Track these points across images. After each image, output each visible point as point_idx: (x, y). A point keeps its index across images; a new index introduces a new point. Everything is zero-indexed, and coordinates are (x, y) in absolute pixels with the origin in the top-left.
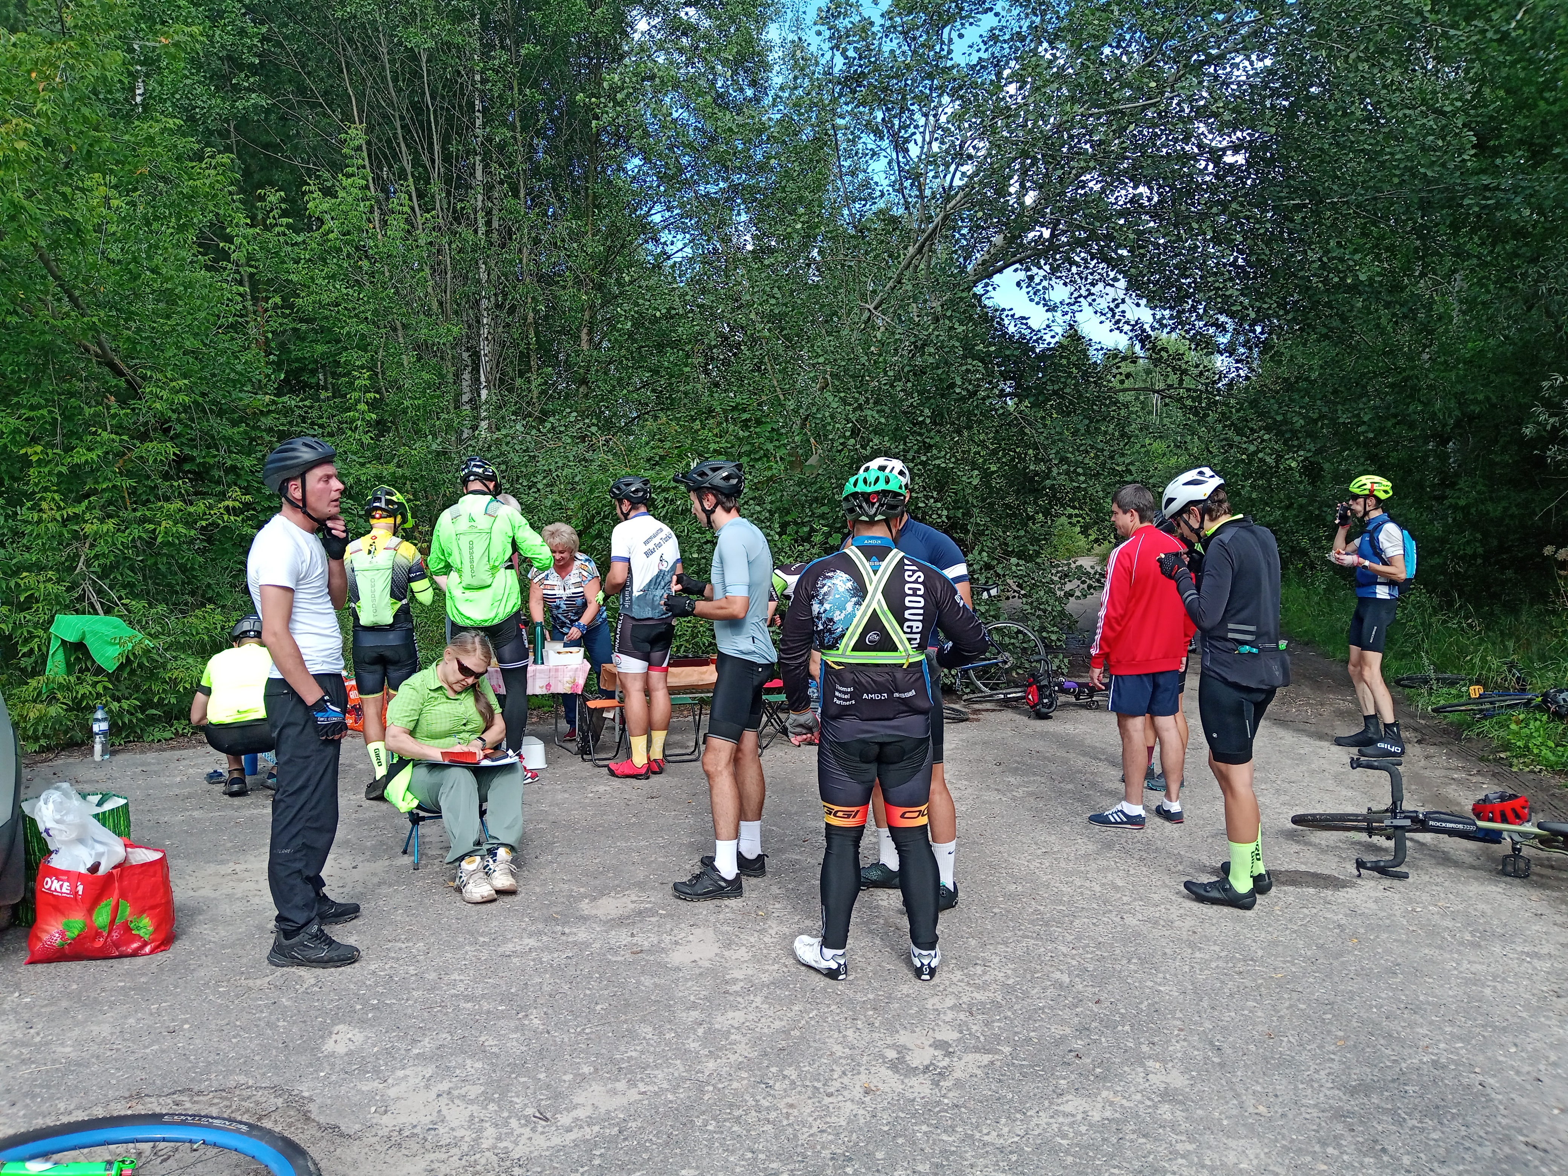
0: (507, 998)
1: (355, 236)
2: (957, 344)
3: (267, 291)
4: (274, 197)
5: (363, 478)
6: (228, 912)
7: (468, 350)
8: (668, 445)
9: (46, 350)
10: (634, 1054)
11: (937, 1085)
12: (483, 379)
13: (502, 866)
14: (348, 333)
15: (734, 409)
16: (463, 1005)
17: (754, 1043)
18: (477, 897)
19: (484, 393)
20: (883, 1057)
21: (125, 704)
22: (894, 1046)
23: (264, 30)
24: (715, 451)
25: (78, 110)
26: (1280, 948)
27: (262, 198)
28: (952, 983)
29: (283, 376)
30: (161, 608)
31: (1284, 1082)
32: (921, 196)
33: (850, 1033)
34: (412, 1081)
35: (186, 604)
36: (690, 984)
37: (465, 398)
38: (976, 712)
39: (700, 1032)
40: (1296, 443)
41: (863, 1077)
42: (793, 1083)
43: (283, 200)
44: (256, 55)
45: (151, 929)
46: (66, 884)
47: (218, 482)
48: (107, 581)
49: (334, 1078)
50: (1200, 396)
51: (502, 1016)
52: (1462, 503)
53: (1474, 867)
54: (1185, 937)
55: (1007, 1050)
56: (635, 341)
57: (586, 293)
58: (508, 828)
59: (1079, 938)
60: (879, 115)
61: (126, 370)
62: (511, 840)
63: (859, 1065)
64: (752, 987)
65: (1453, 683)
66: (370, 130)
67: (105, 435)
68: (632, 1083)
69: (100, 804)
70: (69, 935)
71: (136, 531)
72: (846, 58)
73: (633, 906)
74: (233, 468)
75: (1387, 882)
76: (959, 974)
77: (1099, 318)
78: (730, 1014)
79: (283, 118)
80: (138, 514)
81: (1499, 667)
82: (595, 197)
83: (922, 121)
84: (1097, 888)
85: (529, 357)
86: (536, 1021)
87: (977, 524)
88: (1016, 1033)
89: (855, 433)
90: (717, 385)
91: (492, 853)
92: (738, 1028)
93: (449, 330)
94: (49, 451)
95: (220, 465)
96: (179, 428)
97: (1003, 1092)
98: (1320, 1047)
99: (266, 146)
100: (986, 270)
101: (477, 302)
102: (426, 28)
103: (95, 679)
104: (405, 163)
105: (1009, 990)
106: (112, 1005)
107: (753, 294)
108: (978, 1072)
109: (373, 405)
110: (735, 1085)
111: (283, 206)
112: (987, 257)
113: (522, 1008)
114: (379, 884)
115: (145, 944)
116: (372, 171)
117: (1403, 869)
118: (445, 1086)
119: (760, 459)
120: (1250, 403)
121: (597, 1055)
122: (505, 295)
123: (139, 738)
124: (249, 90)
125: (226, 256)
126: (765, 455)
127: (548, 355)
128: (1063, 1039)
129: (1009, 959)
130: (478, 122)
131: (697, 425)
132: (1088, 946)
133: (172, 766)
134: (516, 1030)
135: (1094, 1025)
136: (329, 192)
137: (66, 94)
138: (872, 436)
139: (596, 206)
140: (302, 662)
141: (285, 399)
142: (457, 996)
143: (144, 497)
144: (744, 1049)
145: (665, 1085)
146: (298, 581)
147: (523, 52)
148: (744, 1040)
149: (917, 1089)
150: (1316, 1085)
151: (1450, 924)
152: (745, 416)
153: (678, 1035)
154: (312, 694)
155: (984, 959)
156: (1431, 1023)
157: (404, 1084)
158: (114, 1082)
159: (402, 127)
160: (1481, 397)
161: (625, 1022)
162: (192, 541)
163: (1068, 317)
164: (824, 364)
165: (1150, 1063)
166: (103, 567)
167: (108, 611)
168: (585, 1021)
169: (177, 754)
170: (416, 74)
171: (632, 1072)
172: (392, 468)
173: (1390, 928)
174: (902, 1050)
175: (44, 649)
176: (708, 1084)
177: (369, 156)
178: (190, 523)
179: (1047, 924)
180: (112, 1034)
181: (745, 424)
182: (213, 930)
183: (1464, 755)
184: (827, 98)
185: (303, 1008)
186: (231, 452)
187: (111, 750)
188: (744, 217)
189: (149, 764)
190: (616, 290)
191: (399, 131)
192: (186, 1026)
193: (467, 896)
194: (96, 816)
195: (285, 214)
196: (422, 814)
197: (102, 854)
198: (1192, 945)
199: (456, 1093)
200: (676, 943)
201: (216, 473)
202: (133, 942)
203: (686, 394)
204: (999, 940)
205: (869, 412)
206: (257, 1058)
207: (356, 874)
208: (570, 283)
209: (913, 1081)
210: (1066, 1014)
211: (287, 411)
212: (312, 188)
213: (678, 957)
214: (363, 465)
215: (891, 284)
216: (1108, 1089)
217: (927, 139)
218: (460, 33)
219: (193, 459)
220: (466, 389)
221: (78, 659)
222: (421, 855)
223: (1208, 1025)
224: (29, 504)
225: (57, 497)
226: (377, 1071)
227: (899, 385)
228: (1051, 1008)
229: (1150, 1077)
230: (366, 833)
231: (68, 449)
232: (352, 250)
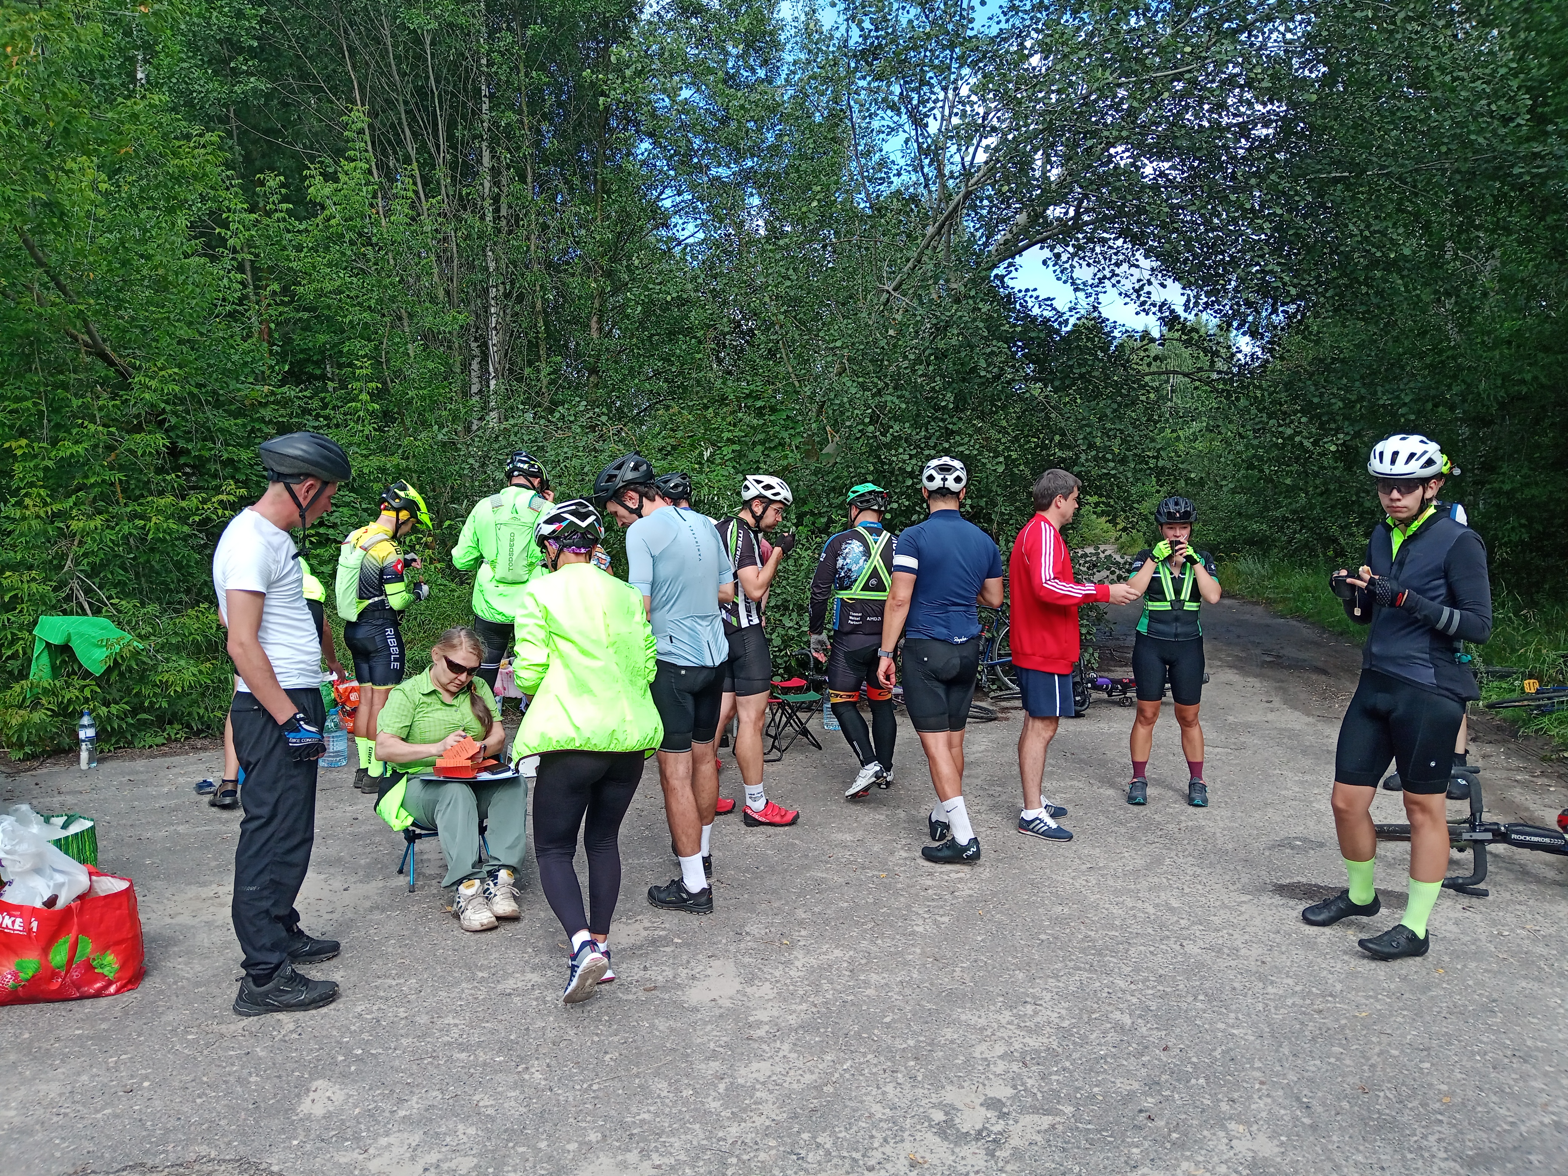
0: (505, 1047)
1: (358, 223)
2: (981, 325)
3: (267, 279)
4: (273, 181)
5: (366, 471)
6: (206, 943)
7: (476, 340)
8: (680, 434)
9: (34, 341)
10: (646, 1116)
11: (993, 1156)
12: (491, 369)
13: (503, 890)
14: (351, 322)
15: (748, 396)
16: (457, 1055)
17: (783, 1101)
18: (476, 925)
19: (493, 383)
20: (930, 1120)
21: (114, 709)
22: (940, 1106)
23: (262, 11)
24: (728, 439)
25: (54, 84)
26: (1360, 981)
27: (262, 183)
28: (1001, 1026)
29: (287, 368)
30: (152, 608)
31: (1389, 1150)
32: (940, 174)
33: (889, 1088)
34: (395, 1150)
35: (180, 603)
36: (709, 1028)
37: (475, 389)
38: (1005, 710)
39: (722, 1087)
40: (1333, 426)
41: (907, 1145)
42: (828, 1153)
43: (283, 185)
44: (254, 38)
45: (116, 967)
46: (19, 920)
47: (215, 476)
48: (97, 580)
49: (308, 1147)
50: (1231, 379)
51: (500, 1069)
52: (1507, 487)
53: (1556, 883)
54: (1254, 969)
55: (1069, 1110)
56: (645, 329)
57: (596, 281)
58: (509, 848)
59: (1137, 970)
60: (896, 89)
61: (117, 360)
62: (513, 861)
63: (902, 1130)
64: (778, 1032)
65: (1503, 677)
66: (373, 114)
67: (92, 427)
68: (645, 1154)
69: (65, 826)
70: (22, 976)
71: (126, 528)
72: (862, 29)
73: (645, 933)
74: (230, 462)
75: (1465, 900)
76: (1007, 1016)
77: (1123, 300)
78: (755, 1066)
79: (285, 104)
80: (129, 509)
81: (1554, 661)
82: (604, 182)
83: (941, 96)
84: (1151, 910)
85: (537, 346)
86: (538, 1076)
87: (1002, 514)
88: (1078, 1089)
89: (874, 419)
90: (730, 373)
91: (492, 874)
92: (763, 1083)
93: (454, 318)
94: (35, 445)
95: (217, 459)
96: (173, 420)
97: (1069, 1164)
98: (1424, 1105)
99: (267, 132)
100: (1007, 250)
101: (486, 291)
102: (429, 8)
103: (83, 683)
104: (410, 149)
105: (1064, 1034)
106: (64, 1059)
107: (768, 275)
108: (1038, 1138)
109: (375, 396)
110: (762, 1156)
111: (283, 191)
112: (1009, 236)
113: (522, 1059)
114: (371, 909)
115: (110, 983)
116: (376, 157)
117: (1482, 886)
118: (433, 1157)
119: (775, 448)
120: (1285, 385)
121: (606, 1118)
122: (513, 283)
123: (130, 744)
124: (249, 74)
125: (223, 241)
126: (780, 444)
127: (557, 345)
128: (1131, 1095)
129: (1061, 995)
130: (485, 107)
131: (710, 413)
132: (1147, 979)
133: (162, 774)
134: (515, 1086)
135: (1164, 1077)
136: (330, 177)
137: (41, 68)
138: (891, 423)
139: (605, 192)
140: (273, 676)
141: (285, 389)
142: (450, 1044)
143: (138, 492)
144: (770, 1110)
145: (683, 1157)
146: (270, 585)
147: (529, 33)
148: (771, 1098)
149: (970, 1161)
150: (1426, 1155)
151: (1545, 951)
152: (759, 404)
153: (696, 1093)
154: (284, 711)
155: (1034, 996)
156: (1546, 1074)
157: (387, 1154)
158: (58, 1154)
159: (406, 112)
160: (1528, 377)
161: (637, 1076)
162: (185, 538)
163: (1092, 299)
164: (842, 348)
165: (1232, 1125)
166: (92, 565)
167: (97, 612)
168: (592, 1075)
169: (168, 761)
170: (420, 57)
171: (645, 1140)
172: (396, 459)
173: (1478, 955)
174: (950, 1110)
175: (29, 651)
176: (731, 1154)
177: (373, 143)
178: (182, 517)
179: (1100, 953)
180: (61, 1095)
181: (760, 412)
182: (187, 964)
183: (1523, 754)
184: (842, 72)
185: (279, 1059)
186: (228, 445)
187: (99, 757)
188: (756, 201)
189: (137, 773)
190: (625, 277)
191: (403, 116)
192: (146, 1084)
193: (466, 923)
194: (58, 843)
195: (285, 199)
196: (418, 831)
197: (63, 884)
198: (1262, 978)
199: (445, 1166)
200: (693, 978)
201: (213, 467)
202: (95, 982)
203: (698, 382)
204: (1049, 972)
205: (889, 398)
206: (223, 1123)
207: (347, 898)
208: (579, 271)
209: (965, 1151)
210: (1131, 1064)
211: (285, 403)
212: (313, 172)
213: (695, 995)
214: (366, 457)
215: (910, 264)
216: (1187, 1159)
217: (947, 112)
218: (464, 13)
219: (187, 452)
220: (475, 380)
221: (63, 661)
222: (418, 874)
223: (1292, 1077)
224: (13, 501)
225: (43, 492)
226: (357, 1138)
227: (921, 369)
228: (1114, 1056)
229: (1234, 1143)
230: (360, 850)
231: (54, 443)
232: (354, 236)
